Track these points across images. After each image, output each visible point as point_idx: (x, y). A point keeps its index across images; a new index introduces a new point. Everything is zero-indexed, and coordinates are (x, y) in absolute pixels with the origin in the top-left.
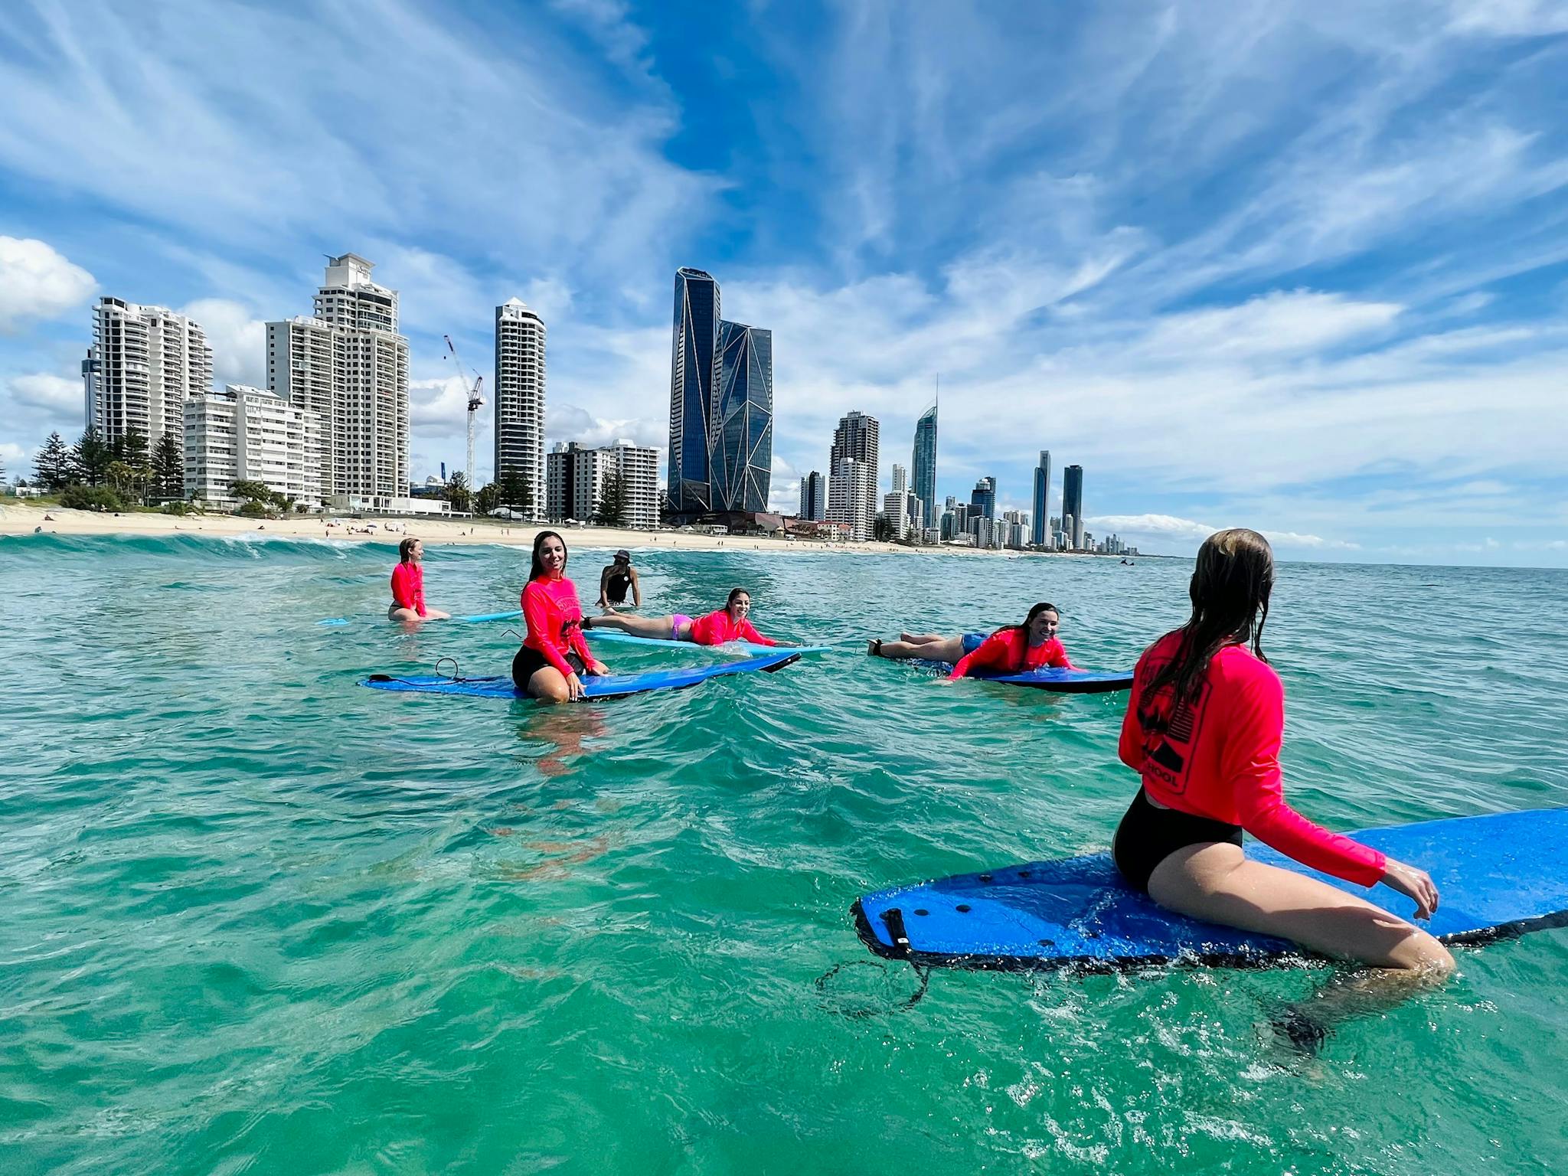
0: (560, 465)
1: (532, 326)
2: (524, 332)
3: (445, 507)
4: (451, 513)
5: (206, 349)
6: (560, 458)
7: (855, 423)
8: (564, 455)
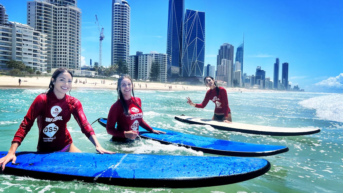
0: (133, 60)
1: (126, 6)
2: (123, 9)
3: (96, 74)
4: (98, 76)
5: (6, 16)
6: (133, 57)
7: (226, 47)
8: (135, 56)
